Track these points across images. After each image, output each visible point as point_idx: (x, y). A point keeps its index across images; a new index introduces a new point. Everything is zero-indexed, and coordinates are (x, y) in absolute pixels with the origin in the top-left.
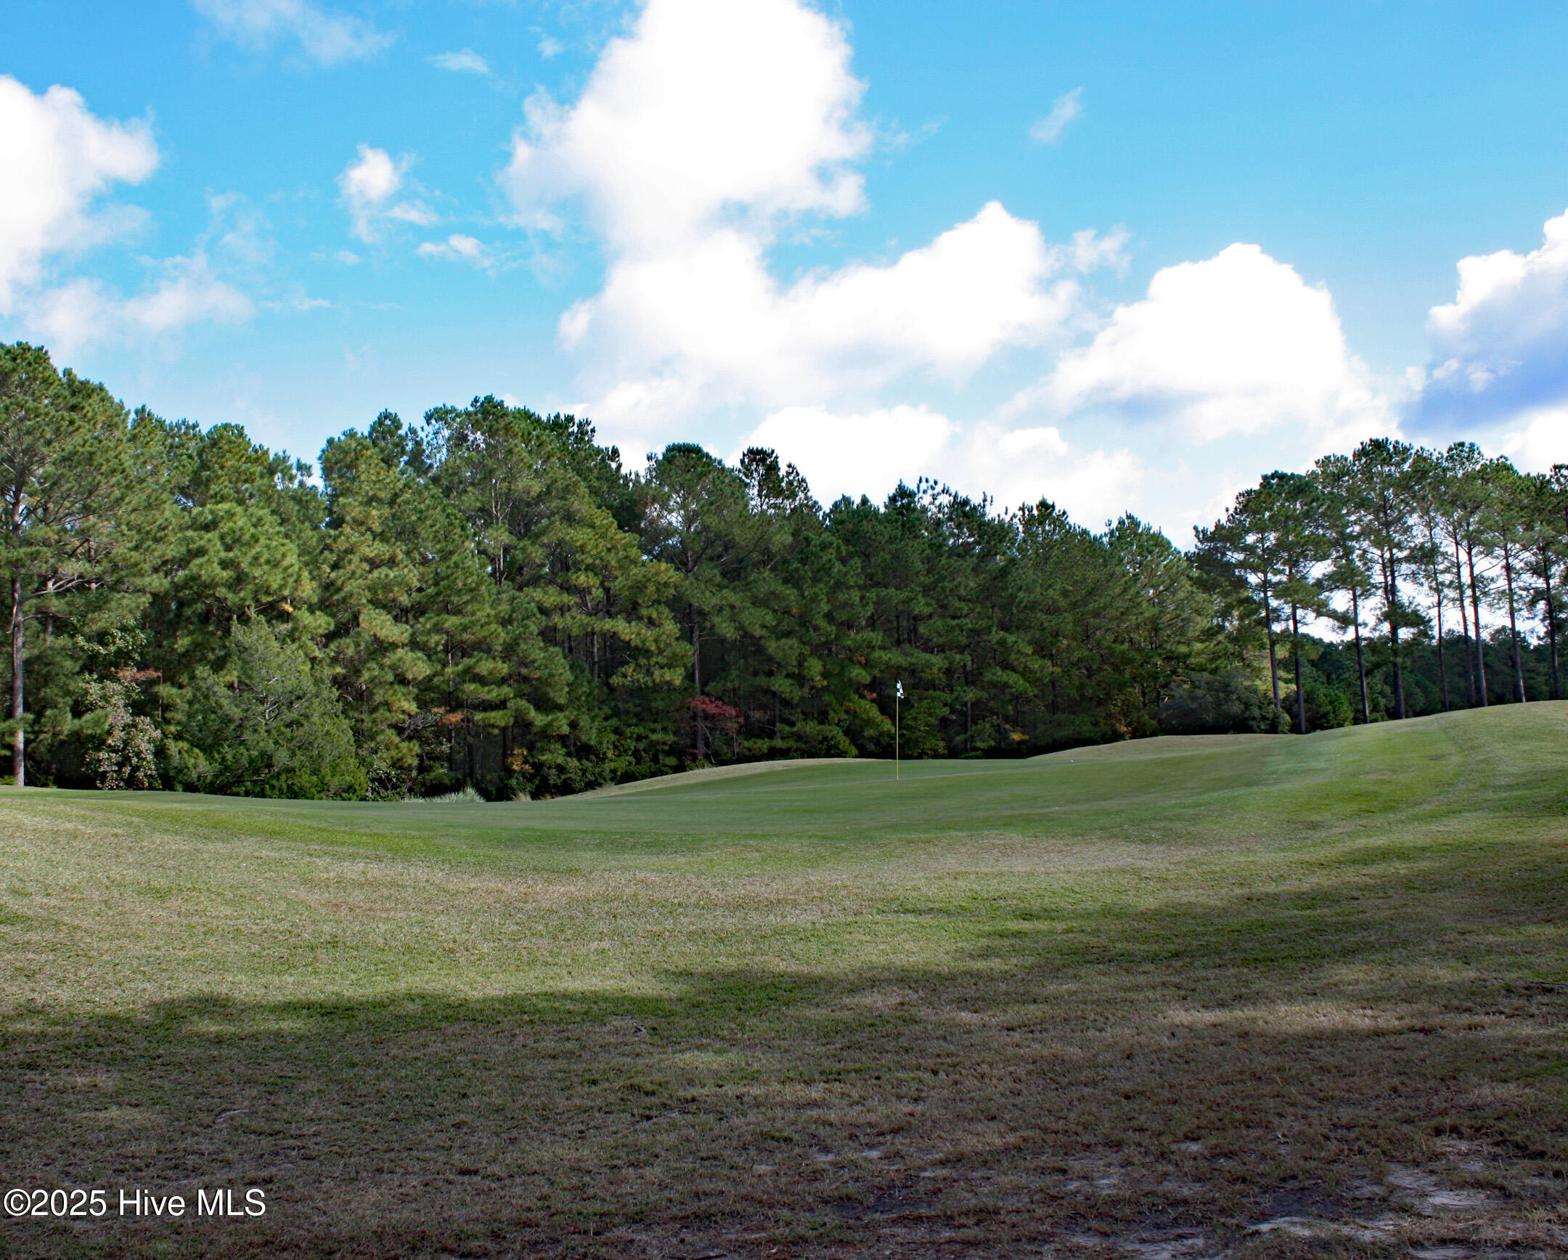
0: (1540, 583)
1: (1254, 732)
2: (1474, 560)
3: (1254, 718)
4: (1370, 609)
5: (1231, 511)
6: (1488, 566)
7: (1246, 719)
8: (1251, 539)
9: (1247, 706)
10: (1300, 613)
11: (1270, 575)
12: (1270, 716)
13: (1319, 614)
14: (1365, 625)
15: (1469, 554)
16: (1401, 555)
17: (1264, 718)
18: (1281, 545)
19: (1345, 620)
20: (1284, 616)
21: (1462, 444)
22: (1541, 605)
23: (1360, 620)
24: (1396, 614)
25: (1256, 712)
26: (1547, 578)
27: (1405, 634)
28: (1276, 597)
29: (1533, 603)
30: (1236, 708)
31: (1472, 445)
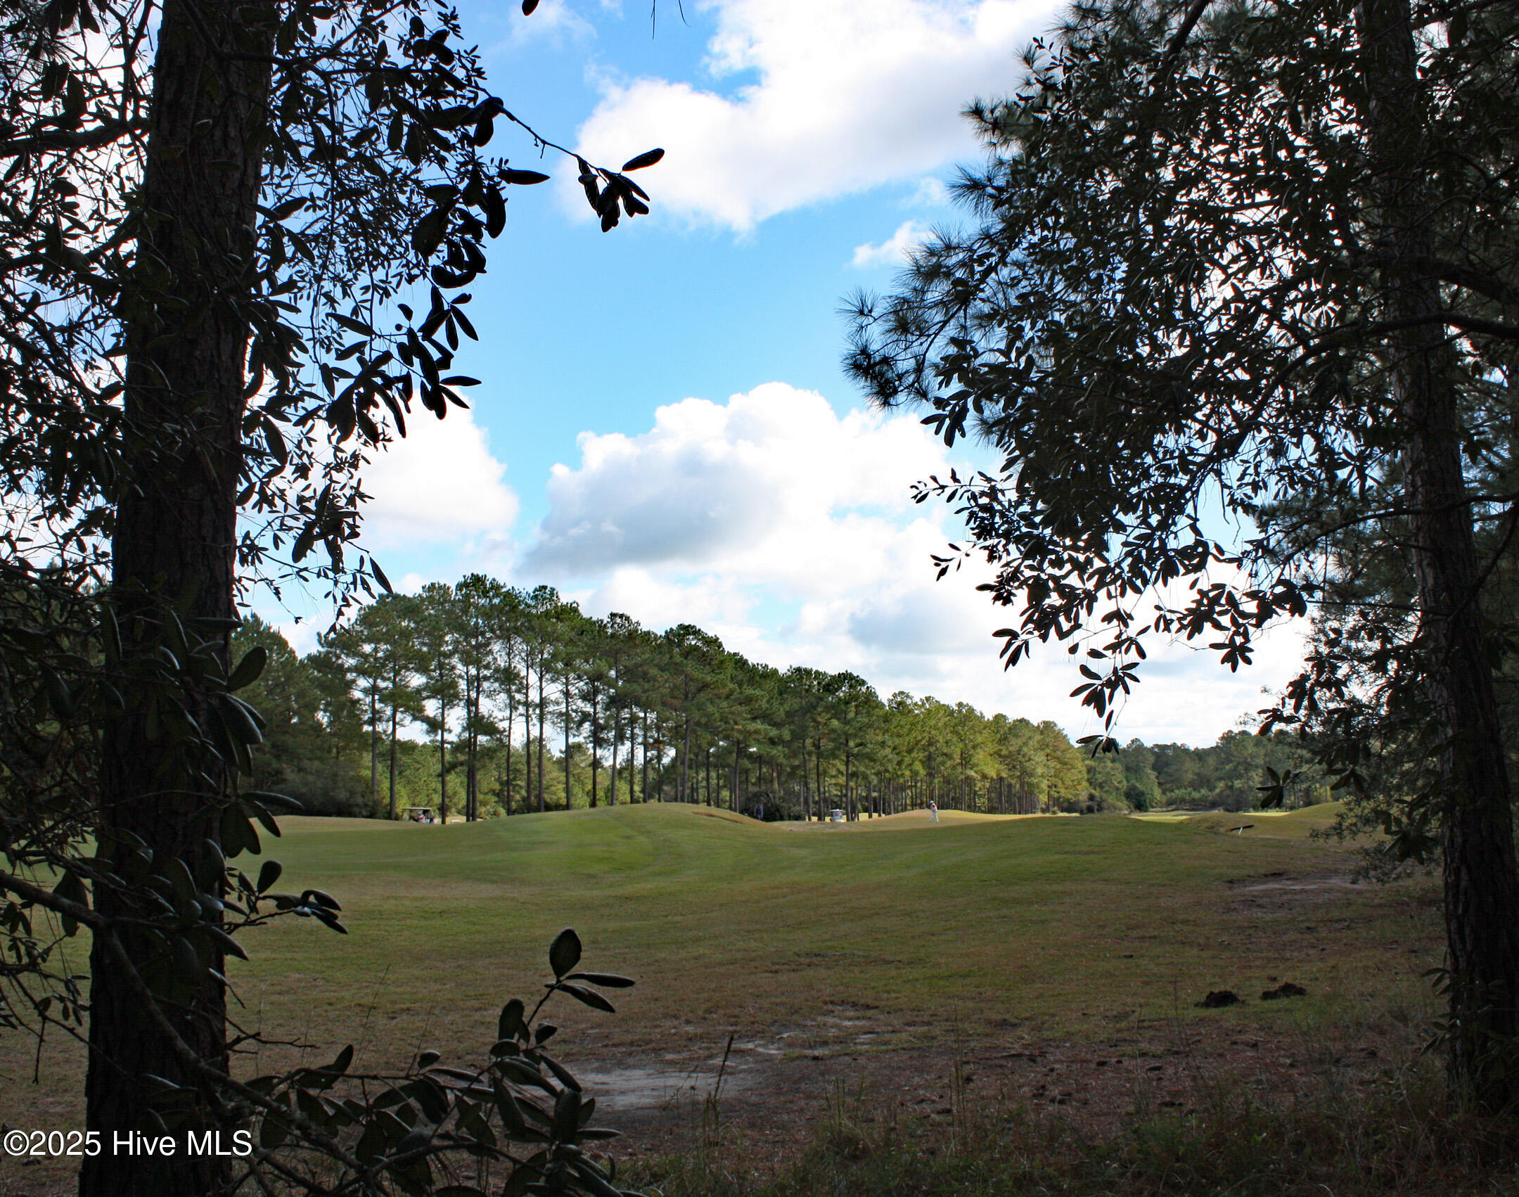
0: (588, 708)
1: (355, 816)
2: (544, 684)
3: (357, 805)
4: (456, 718)
5: (353, 621)
6: (553, 690)
7: (350, 806)
8: (367, 648)
9: (352, 793)
10: (399, 716)
11: (379, 681)
12: (371, 804)
13: (415, 718)
14: (450, 731)
15: (541, 679)
16: (487, 673)
17: (366, 805)
18: (390, 656)
19: (435, 725)
20: (385, 717)
21: (545, 587)
22: (587, 725)
23: (447, 727)
24: (477, 723)
25: (360, 800)
26: (595, 705)
27: (482, 739)
28: (381, 701)
29: (580, 724)
30: (342, 795)
31: (553, 589)
